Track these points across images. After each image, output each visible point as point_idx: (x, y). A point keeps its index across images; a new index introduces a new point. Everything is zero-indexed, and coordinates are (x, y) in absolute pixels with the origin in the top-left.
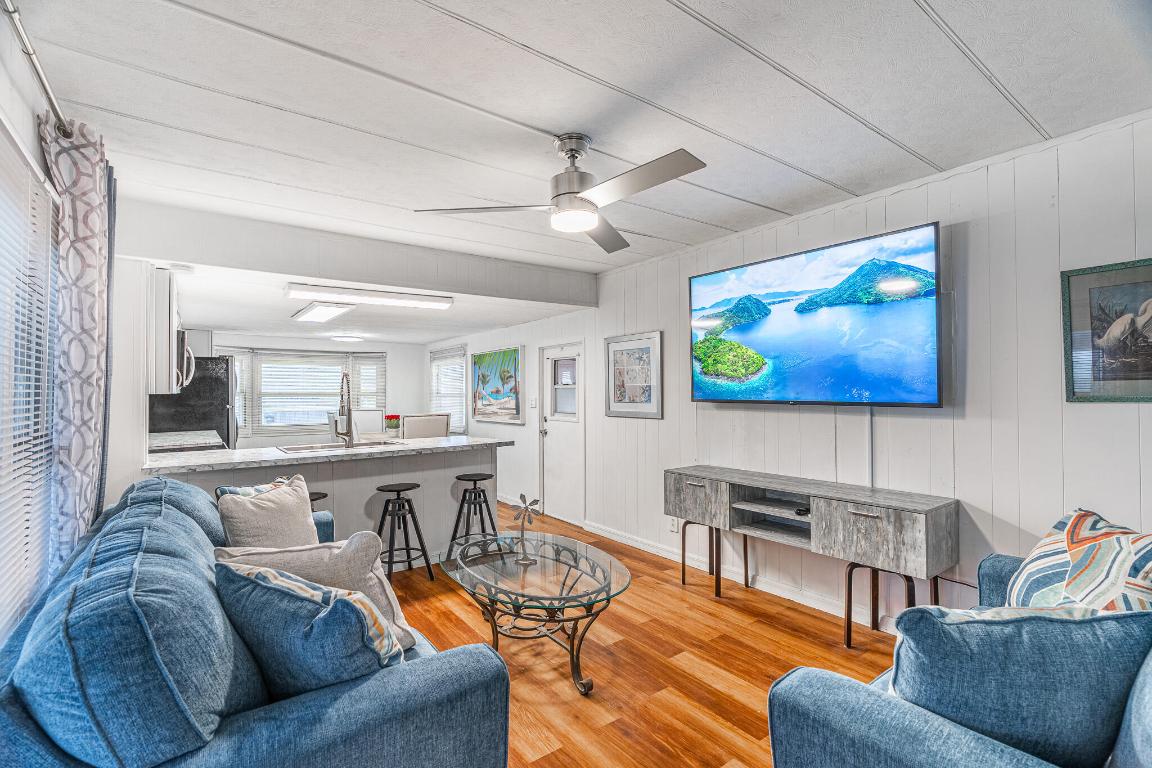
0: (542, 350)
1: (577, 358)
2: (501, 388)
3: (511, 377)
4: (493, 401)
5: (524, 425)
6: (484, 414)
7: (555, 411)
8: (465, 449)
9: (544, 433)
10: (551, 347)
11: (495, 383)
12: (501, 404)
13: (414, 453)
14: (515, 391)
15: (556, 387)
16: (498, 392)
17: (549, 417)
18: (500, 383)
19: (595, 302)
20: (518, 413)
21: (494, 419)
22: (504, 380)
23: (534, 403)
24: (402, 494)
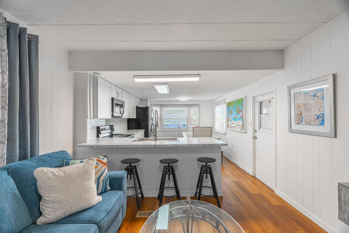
0: (254, 98)
1: (271, 100)
2: (237, 116)
3: (240, 111)
4: (234, 122)
5: (246, 133)
6: (231, 127)
7: (260, 127)
8: (200, 146)
9: (255, 138)
10: (259, 96)
11: (235, 114)
12: (237, 123)
13: (174, 146)
14: (242, 117)
15: (261, 115)
16: (236, 118)
17: (257, 130)
18: (236, 114)
19: (282, 67)
20: (243, 128)
21: (234, 129)
22: (238, 112)
23: (250, 123)
24: (170, 165)
